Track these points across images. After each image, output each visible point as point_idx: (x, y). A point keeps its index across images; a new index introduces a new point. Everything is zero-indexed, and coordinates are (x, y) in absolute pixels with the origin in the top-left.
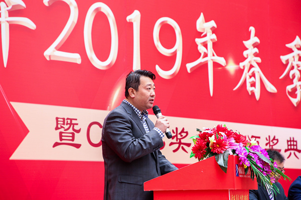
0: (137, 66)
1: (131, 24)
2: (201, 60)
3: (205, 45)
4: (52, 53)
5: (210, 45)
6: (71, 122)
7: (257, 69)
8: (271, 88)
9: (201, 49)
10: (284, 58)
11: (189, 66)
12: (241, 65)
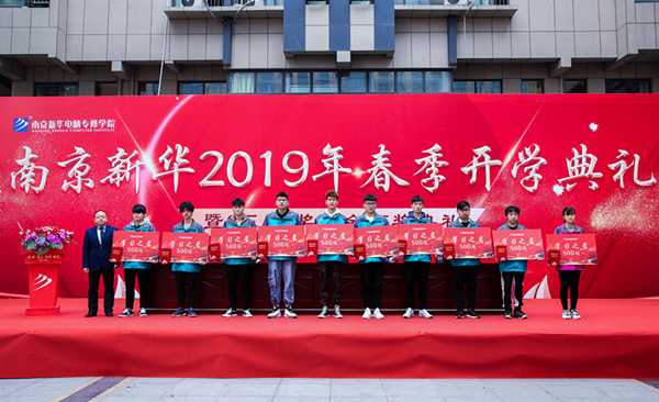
0: (268, 182)
1: (264, 160)
2: (327, 172)
3: (332, 162)
4: (204, 182)
5: (336, 162)
6: (216, 216)
7: (386, 172)
8: (401, 182)
9: (327, 165)
10: (419, 161)
11: (314, 178)
12: (369, 171)
